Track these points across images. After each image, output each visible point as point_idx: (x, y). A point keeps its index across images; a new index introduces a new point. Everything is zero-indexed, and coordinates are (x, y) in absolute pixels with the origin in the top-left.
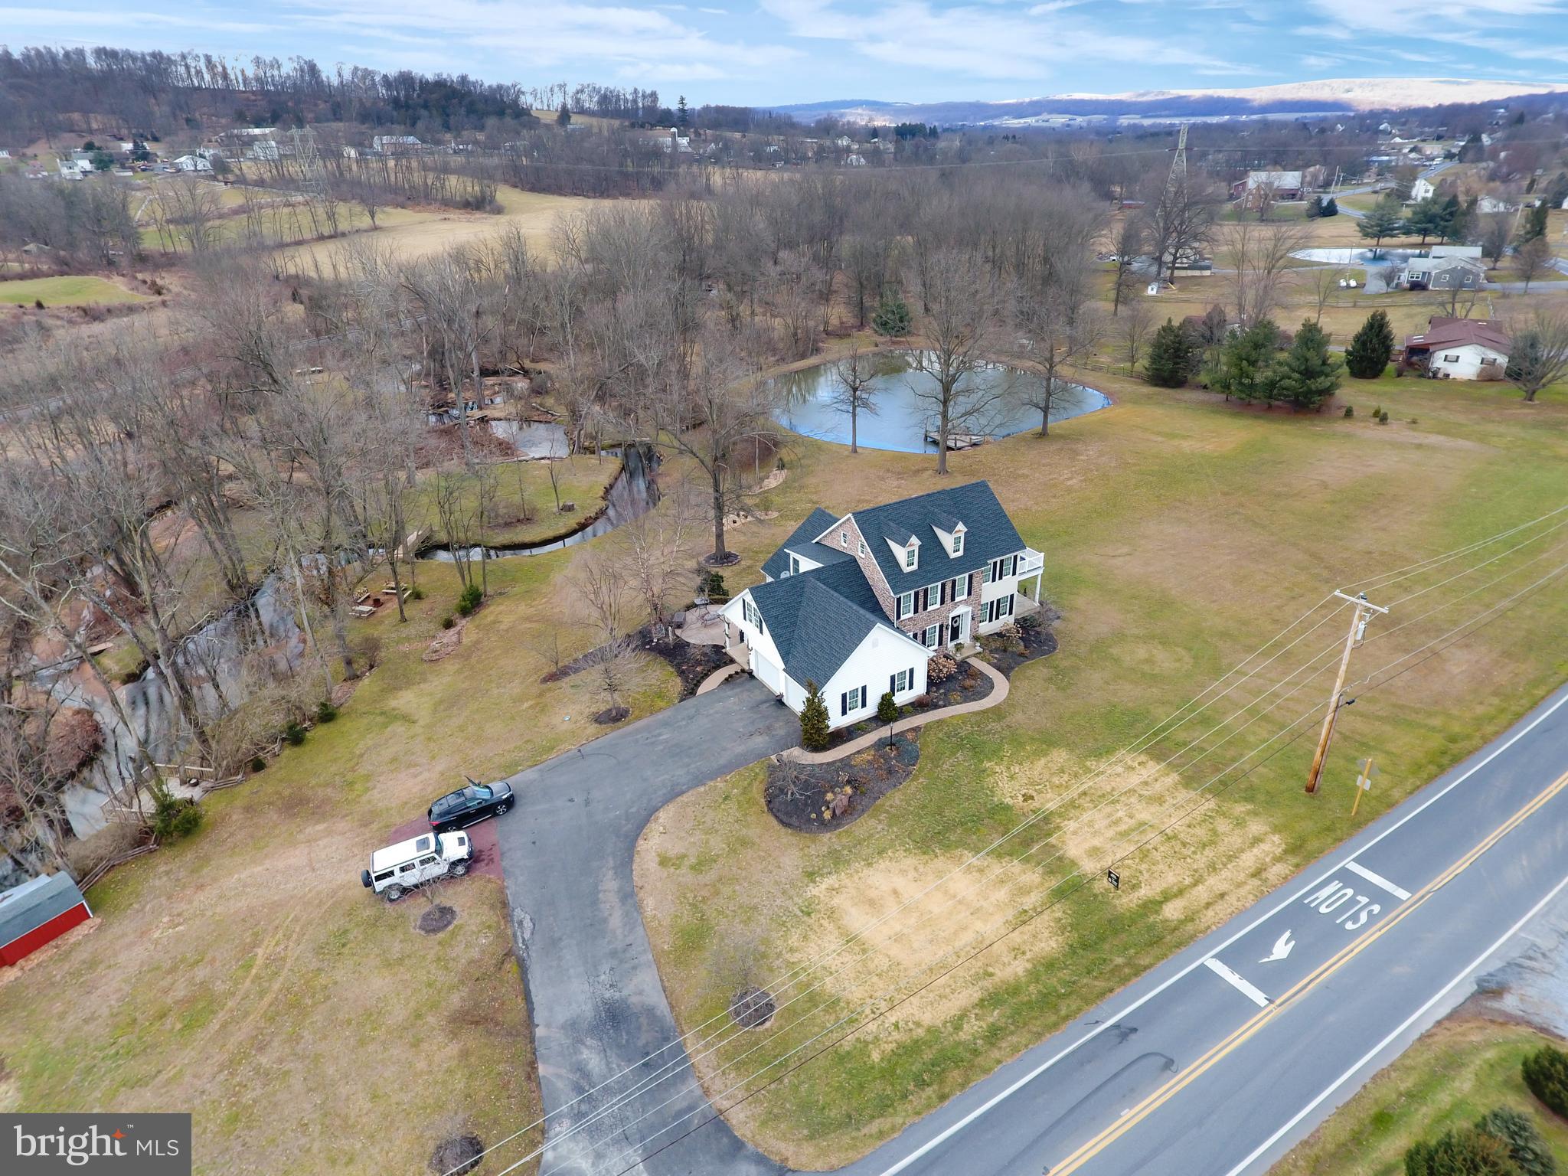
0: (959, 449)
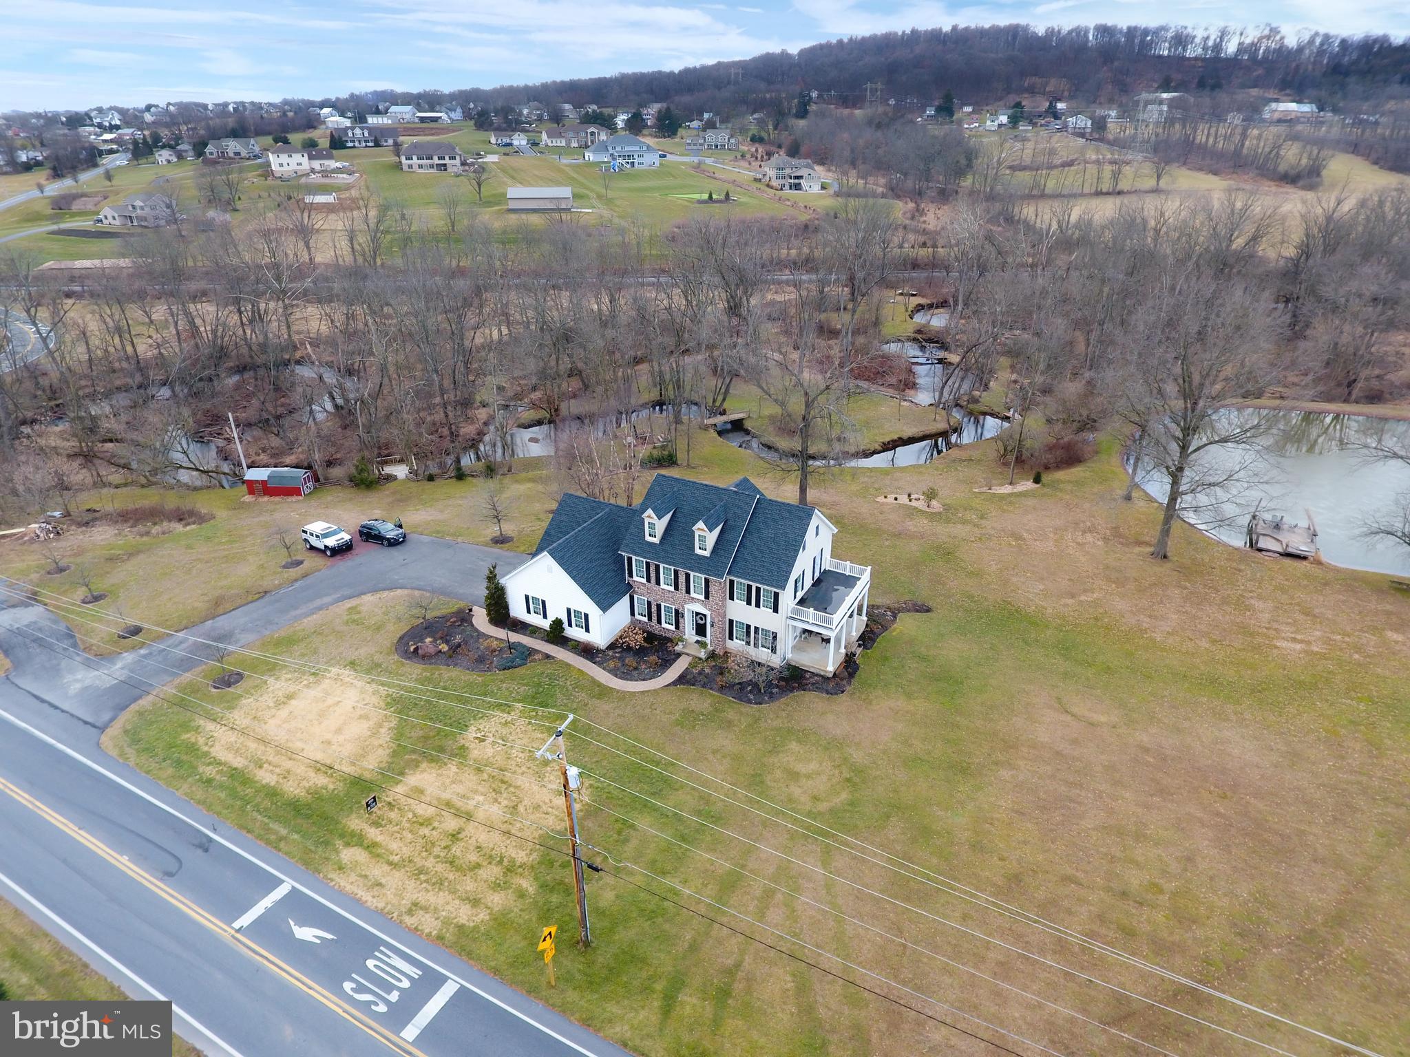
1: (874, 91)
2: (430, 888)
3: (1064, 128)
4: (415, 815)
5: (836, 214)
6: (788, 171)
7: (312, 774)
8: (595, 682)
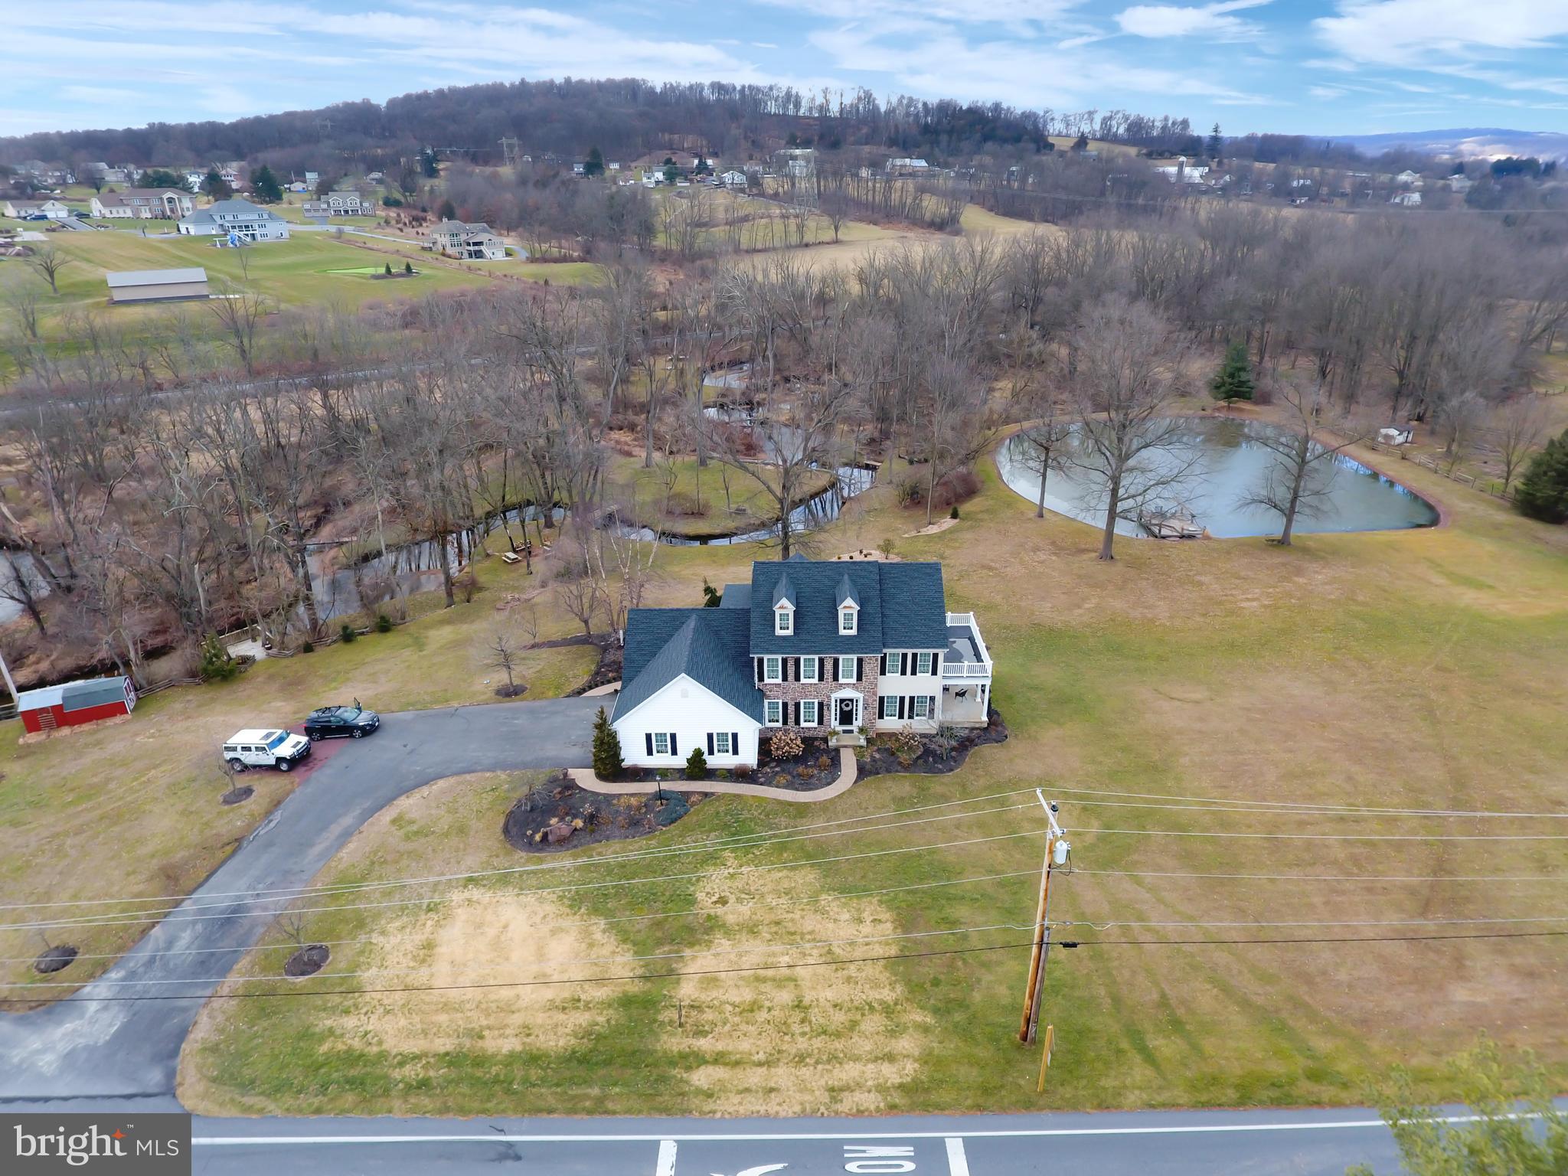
0: (1164, 537)
1: (511, 147)
2: (829, 1067)
3: (722, 184)
4: (734, 1006)
5: (546, 282)
6: (463, 237)
7: (561, 1017)
8: (780, 802)
